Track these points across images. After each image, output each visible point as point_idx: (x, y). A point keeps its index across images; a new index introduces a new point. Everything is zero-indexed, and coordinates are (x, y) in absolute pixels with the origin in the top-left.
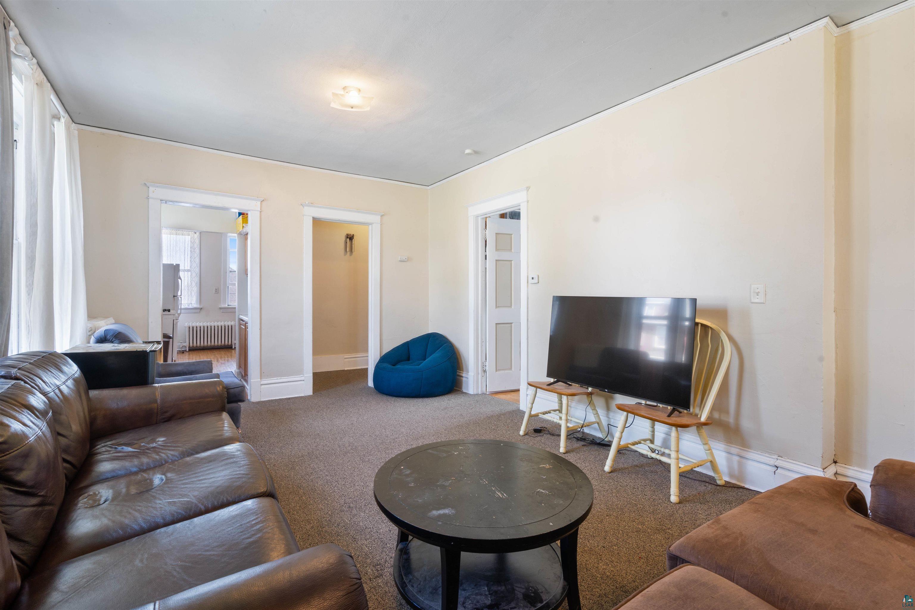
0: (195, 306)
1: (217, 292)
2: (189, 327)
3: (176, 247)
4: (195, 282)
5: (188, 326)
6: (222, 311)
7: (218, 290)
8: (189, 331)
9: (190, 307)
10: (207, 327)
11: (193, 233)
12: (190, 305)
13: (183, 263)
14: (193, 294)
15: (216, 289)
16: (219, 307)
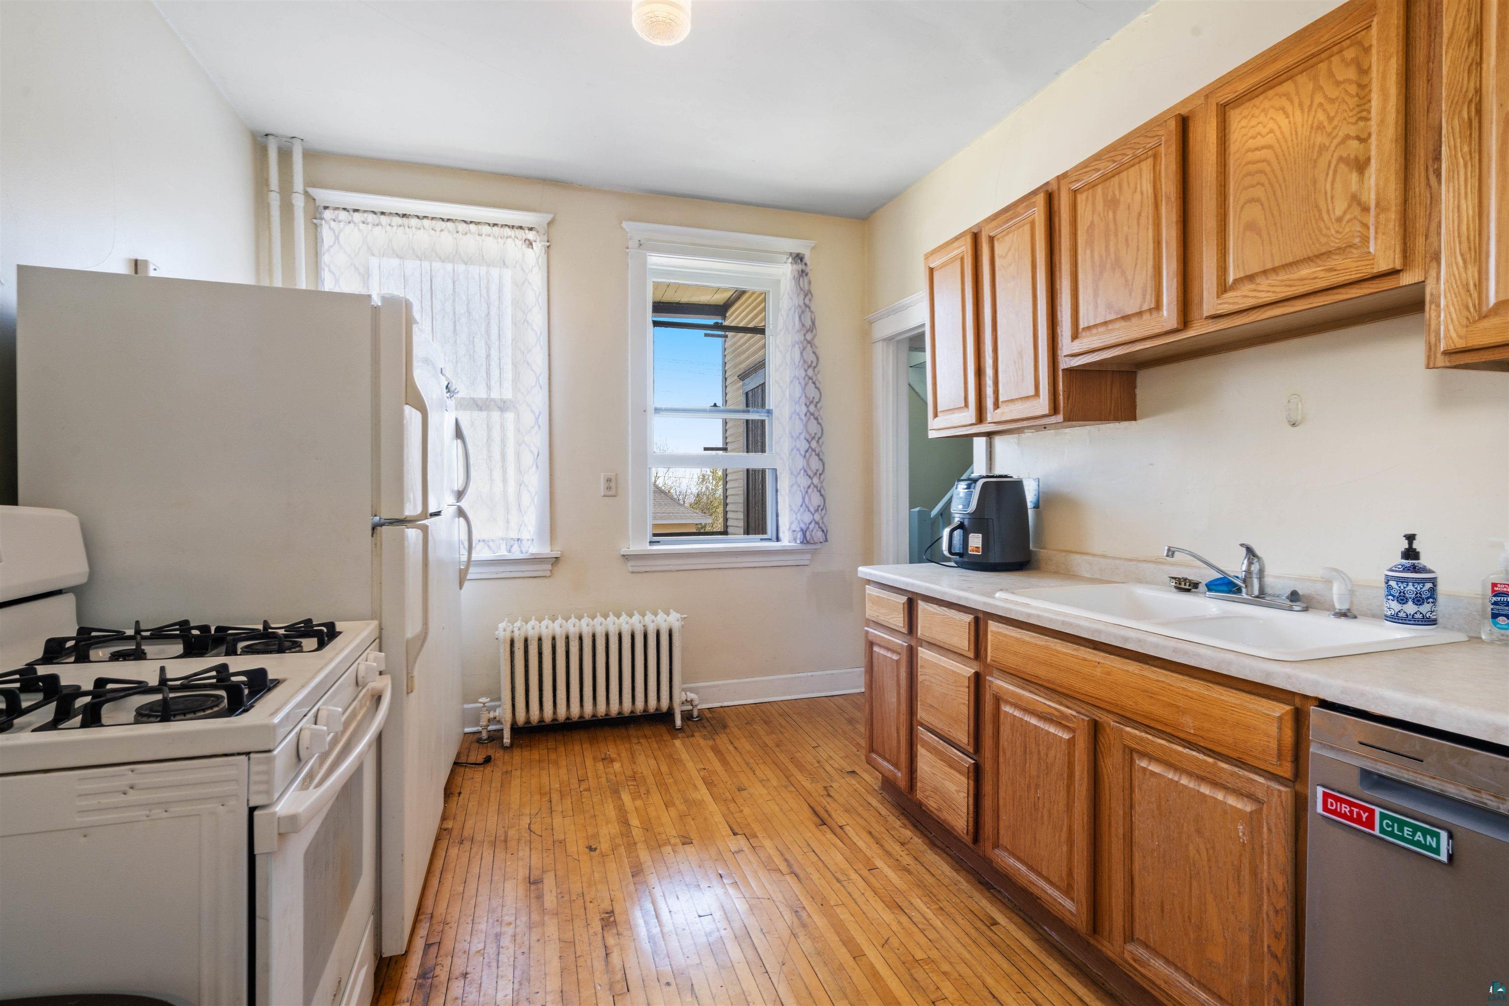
0: (535, 548)
1: (612, 492)
2: (512, 642)
3: (454, 301)
4: (531, 451)
5: (508, 635)
6: (631, 565)
7: (617, 483)
8: (512, 653)
9: (516, 554)
10: (581, 638)
11: (519, 243)
12: (516, 548)
13: (484, 368)
14: (526, 499)
15: (609, 480)
16: (622, 553)
